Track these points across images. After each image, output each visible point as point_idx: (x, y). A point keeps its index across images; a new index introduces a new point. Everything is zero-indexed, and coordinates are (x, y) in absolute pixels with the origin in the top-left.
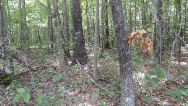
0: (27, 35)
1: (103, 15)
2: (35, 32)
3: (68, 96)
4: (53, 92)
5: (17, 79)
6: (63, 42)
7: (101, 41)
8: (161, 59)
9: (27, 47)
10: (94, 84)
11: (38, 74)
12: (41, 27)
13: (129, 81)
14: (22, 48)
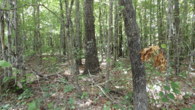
0: (40, 42)
1: (116, 23)
2: (47, 39)
3: (78, 108)
4: (63, 103)
5: (29, 88)
6: (75, 51)
7: (114, 49)
8: (178, 70)
9: (39, 54)
10: (105, 96)
11: (49, 84)
12: (53, 34)
13: (142, 96)
14: (35, 55)
